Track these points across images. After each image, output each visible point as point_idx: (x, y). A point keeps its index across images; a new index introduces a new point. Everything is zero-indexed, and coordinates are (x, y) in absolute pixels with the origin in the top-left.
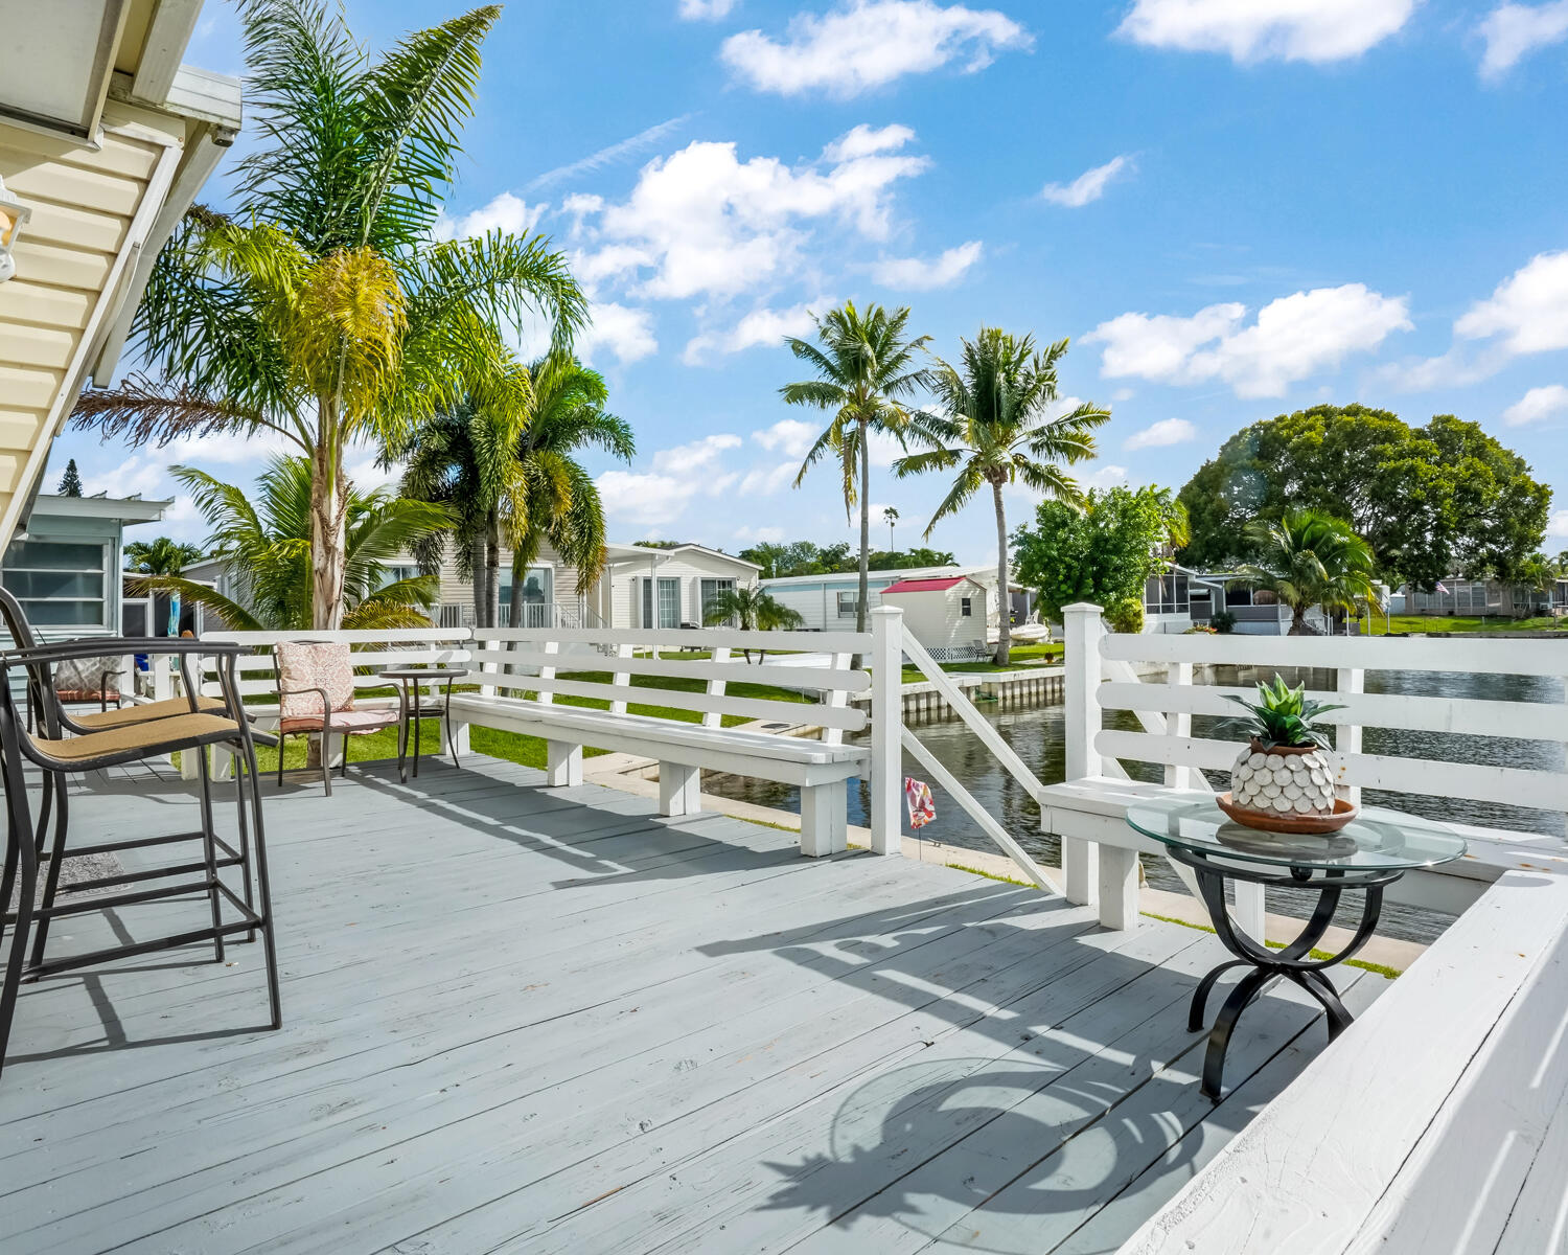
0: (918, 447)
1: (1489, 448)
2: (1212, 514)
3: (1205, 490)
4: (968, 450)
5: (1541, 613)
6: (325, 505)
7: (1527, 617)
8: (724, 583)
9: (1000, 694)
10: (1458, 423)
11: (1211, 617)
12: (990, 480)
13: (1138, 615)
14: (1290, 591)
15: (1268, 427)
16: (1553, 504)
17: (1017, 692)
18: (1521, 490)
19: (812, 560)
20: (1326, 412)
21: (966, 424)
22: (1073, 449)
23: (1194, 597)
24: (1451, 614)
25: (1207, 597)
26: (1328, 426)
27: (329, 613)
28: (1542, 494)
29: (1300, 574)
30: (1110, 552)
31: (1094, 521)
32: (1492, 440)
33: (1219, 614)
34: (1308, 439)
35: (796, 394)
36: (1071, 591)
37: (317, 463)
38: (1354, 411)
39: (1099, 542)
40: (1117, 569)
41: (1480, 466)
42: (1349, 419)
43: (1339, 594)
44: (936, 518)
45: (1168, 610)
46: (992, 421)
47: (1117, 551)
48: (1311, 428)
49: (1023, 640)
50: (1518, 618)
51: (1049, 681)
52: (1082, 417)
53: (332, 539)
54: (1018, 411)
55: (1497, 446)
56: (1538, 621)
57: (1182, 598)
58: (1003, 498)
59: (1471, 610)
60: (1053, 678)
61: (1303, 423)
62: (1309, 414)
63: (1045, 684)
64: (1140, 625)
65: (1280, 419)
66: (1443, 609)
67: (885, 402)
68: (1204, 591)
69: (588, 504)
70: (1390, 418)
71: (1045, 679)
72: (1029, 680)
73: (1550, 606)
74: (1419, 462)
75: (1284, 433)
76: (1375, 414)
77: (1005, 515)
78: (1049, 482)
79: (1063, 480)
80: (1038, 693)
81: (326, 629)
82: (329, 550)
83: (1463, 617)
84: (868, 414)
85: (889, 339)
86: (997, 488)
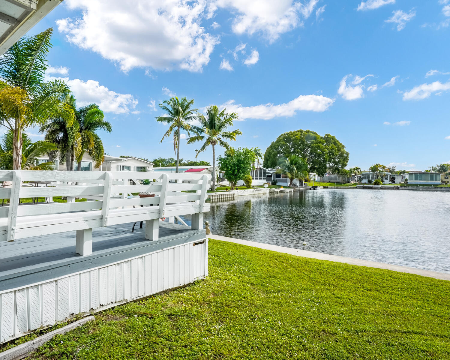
0: (193, 135)
1: (337, 142)
2: (273, 155)
3: (272, 149)
4: (206, 135)
5: (349, 182)
6: (17, 144)
7: (346, 183)
8: (143, 168)
9: (212, 198)
10: (330, 136)
11: (272, 181)
12: (212, 144)
13: (250, 179)
14: (289, 175)
15: (287, 134)
16: (349, 156)
17: (216, 198)
18: (343, 153)
19: (173, 163)
20: (301, 131)
21: (206, 130)
22: (231, 137)
23: (268, 176)
24: (330, 182)
25: (271, 176)
26: (301, 135)
28: (348, 154)
29: (291, 171)
30: (242, 164)
31: (237, 155)
32: (338, 140)
33: (274, 180)
34: (296, 137)
35: (161, 119)
36: (232, 173)
37: (15, 134)
38: (308, 131)
39: (239, 161)
40: (244, 168)
41: (335, 147)
42: (306, 133)
43: (300, 176)
44: (198, 153)
46: (213, 129)
47: (243, 163)
48: (297, 135)
49: (222, 185)
50: (344, 183)
51: (225, 195)
53: (18, 152)
54: (220, 127)
55: (339, 142)
56: (348, 184)
57: (264, 176)
58: (215, 149)
59: (334, 181)
60: (226, 195)
61: (296, 133)
62: (298, 131)
64: (251, 182)
65: (291, 132)
66: (328, 181)
67: (185, 123)
68: (270, 174)
69: (99, 145)
70: (315, 134)
73: (351, 181)
74: (320, 145)
75: (291, 136)
76: (312, 132)
77: (215, 153)
78: (225, 145)
80: (222, 198)
82: (17, 154)
83: (332, 183)
84: (180, 125)
85: (187, 107)
86: (213, 146)
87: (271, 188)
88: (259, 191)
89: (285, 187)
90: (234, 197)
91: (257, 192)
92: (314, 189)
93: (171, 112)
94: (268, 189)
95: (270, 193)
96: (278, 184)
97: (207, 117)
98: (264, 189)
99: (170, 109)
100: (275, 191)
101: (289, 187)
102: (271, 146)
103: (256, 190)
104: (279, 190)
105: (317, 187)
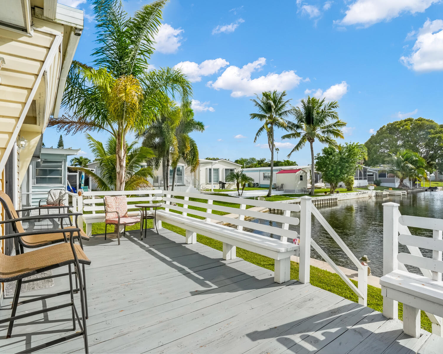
2: (374, 150)
3: (372, 143)
4: (303, 133)
6: (120, 153)
8: (231, 170)
11: (374, 181)
12: (309, 141)
13: (352, 181)
14: (400, 174)
15: (392, 125)
17: (319, 203)
19: (255, 163)
20: (410, 120)
21: (304, 125)
22: (337, 134)
23: (369, 175)
25: (372, 175)
26: (412, 124)
27: (121, 185)
29: (403, 169)
30: (345, 162)
31: (340, 153)
33: (376, 180)
34: (406, 128)
35: (254, 116)
36: (333, 174)
37: (118, 140)
38: (420, 120)
39: (342, 159)
40: (347, 167)
42: (419, 122)
44: (292, 152)
45: (361, 179)
46: (311, 123)
47: (347, 162)
48: (406, 125)
49: (317, 187)
51: (326, 200)
52: (337, 124)
53: (122, 163)
54: (321, 121)
57: (365, 175)
58: (313, 147)
61: (404, 123)
62: (405, 121)
63: (325, 201)
64: (353, 184)
65: (396, 122)
67: (279, 119)
68: (372, 173)
69: (194, 147)
70: (432, 121)
72: (320, 200)
74: (442, 135)
75: (398, 126)
76: (427, 121)
77: (314, 151)
78: (327, 141)
79: (331, 141)
80: (323, 204)
81: (120, 190)
82: (121, 166)
84: (274, 122)
85: (280, 102)
86: (311, 144)
87: (377, 190)
88: (364, 195)
89: (394, 189)
90: (336, 202)
91: (361, 196)
92: (433, 191)
93: (262, 108)
94: (375, 191)
95: (376, 196)
96: (382, 184)
97: (302, 111)
98: (369, 191)
99: (262, 104)
100: (384, 194)
101: (398, 189)
102: (370, 140)
103: (360, 192)
104: (388, 193)
105: (436, 188)
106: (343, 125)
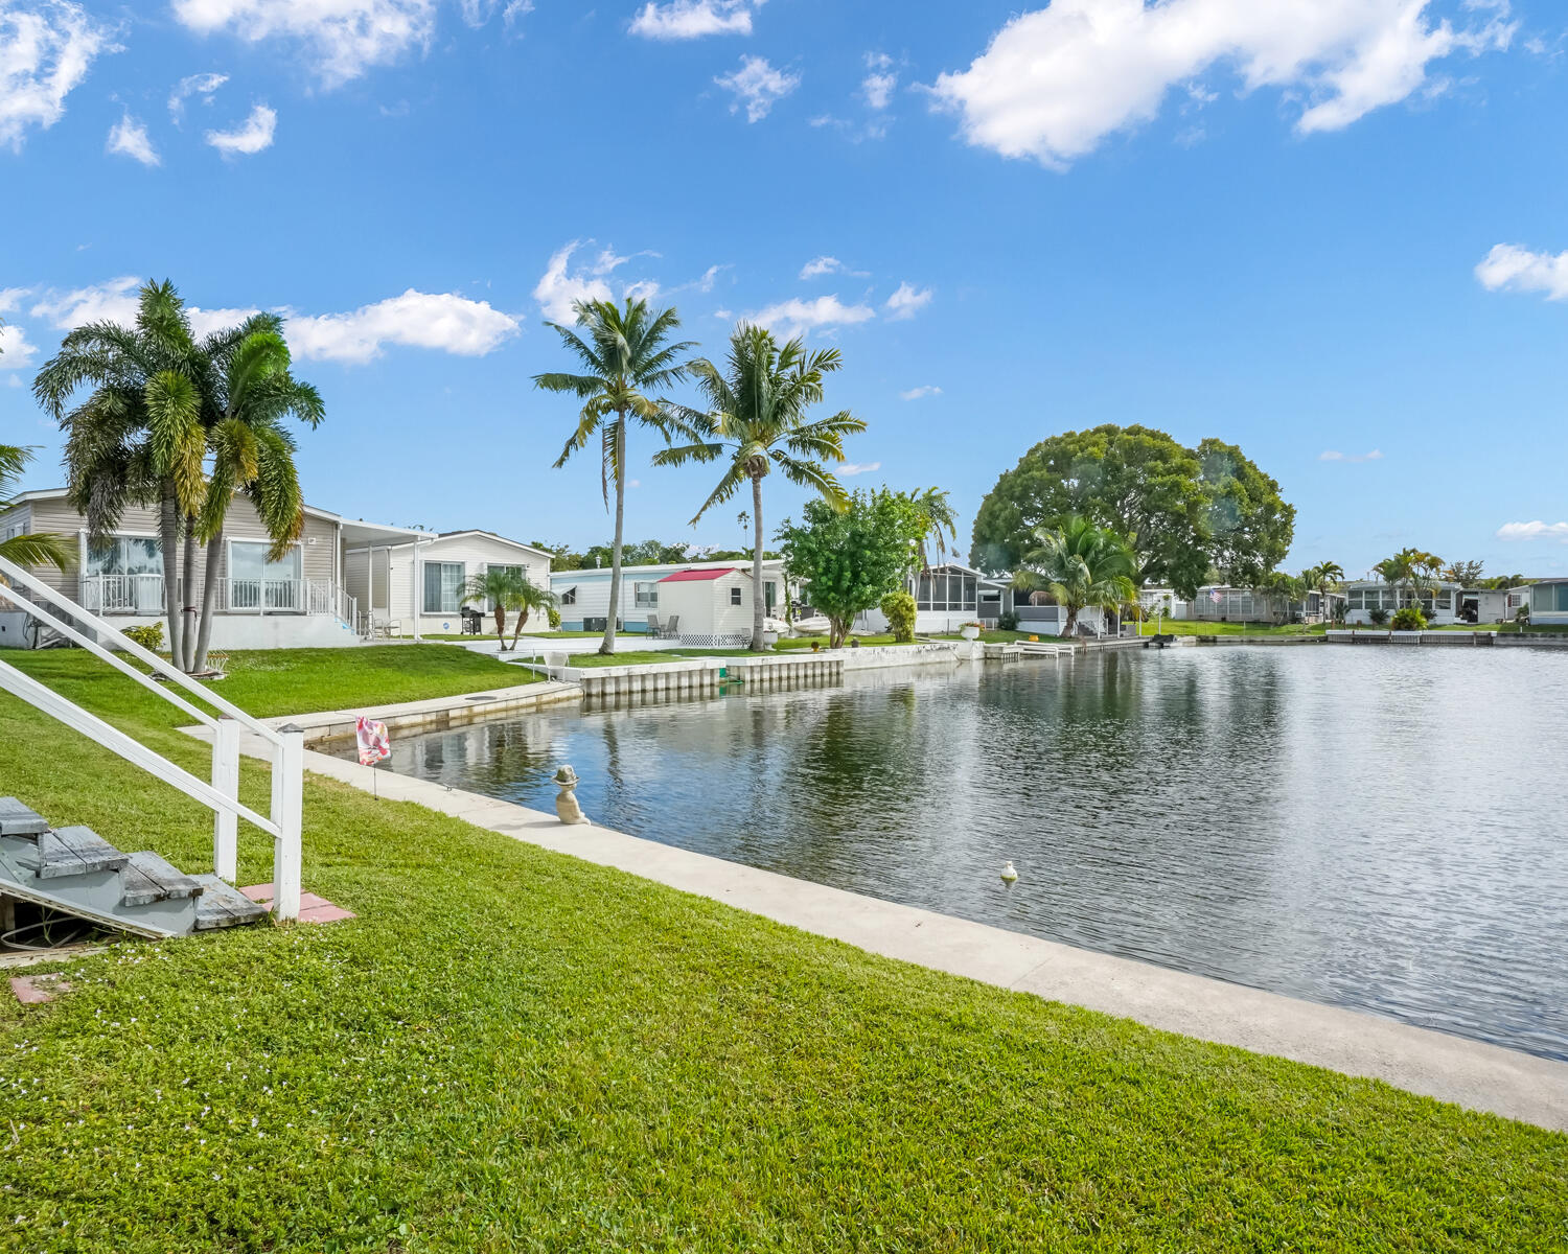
0: (680, 441)
1: (1248, 470)
2: (1005, 520)
3: (1001, 499)
4: (731, 445)
5: (1296, 620)
7: (1284, 623)
8: (512, 569)
9: (748, 677)
10: (1223, 446)
11: (999, 617)
12: (749, 475)
13: (908, 610)
14: (1060, 593)
15: (1056, 441)
16: (1297, 520)
17: (766, 675)
18: (1270, 509)
20: (1110, 431)
21: (721, 419)
22: (826, 449)
23: (987, 598)
24: (1224, 620)
25: (997, 598)
26: (1111, 443)
28: (1289, 511)
29: (1070, 577)
30: (866, 547)
31: (852, 518)
32: (1251, 462)
33: (1006, 614)
34: (1091, 454)
35: (553, 381)
36: (830, 583)
38: (1135, 431)
39: (856, 537)
40: (875, 564)
41: (1238, 485)
42: (1129, 437)
43: (1104, 596)
44: (704, 509)
45: (955, 607)
46: (753, 416)
47: (872, 546)
48: (1095, 444)
50: (1276, 624)
51: (801, 667)
52: (840, 423)
54: (780, 409)
55: (1255, 468)
56: (1291, 627)
57: (971, 597)
58: (761, 491)
59: (1240, 616)
60: (806, 664)
61: (1089, 439)
62: (1098, 431)
63: (814, 668)
64: (911, 619)
65: (1070, 435)
66: (1218, 616)
67: (639, 393)
68: (995, 592)
69: (281, 473)
70: (1165, 438)
71: (797, 664)
72: (780, 665)
73: (1303, 614)
74: (1182, 478)
75: (1071, 447)
76: (1153, 435)
77: (762, 508)
78: (811, 479)
79: (825, 478)
80: (789, 678)
83: (1233, 622)
84: (621, 404)
85: (653, 336)
86: (755, 482)
87: (987, 641)
88: (942, 653)
89: (1044, 638)
90: (838, 674)
91: (933, 657)
92: (1162, 647)
93: (591, 356)
94: (980, 644)
95: (986, 658)
96: (1023, 626)
97: (729, 374)
98: (961, 644)
99: (592, 345)
100: (1005, 651)
101: (1064, 638)
102: (998, 489)
103: (928, 647)
104: (1021, 650)
105: (1170, 638)
106: (857, 427)
